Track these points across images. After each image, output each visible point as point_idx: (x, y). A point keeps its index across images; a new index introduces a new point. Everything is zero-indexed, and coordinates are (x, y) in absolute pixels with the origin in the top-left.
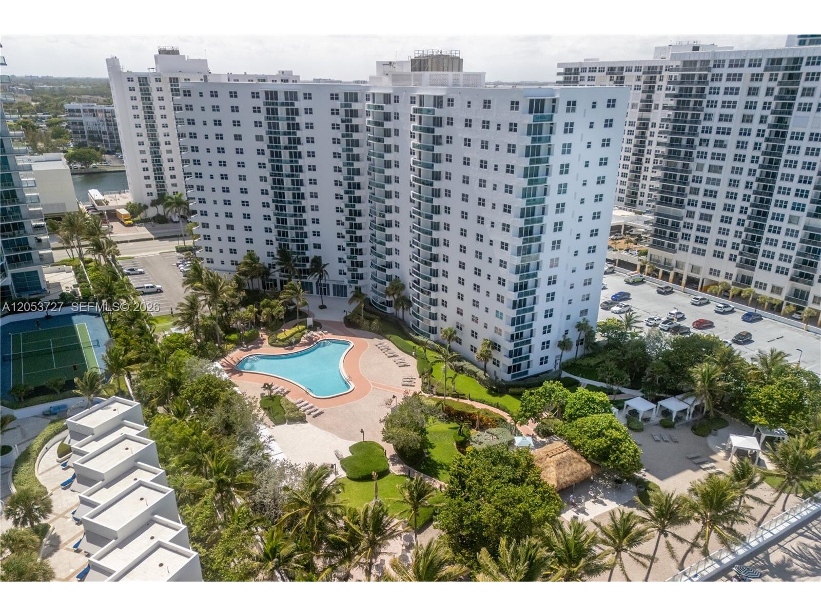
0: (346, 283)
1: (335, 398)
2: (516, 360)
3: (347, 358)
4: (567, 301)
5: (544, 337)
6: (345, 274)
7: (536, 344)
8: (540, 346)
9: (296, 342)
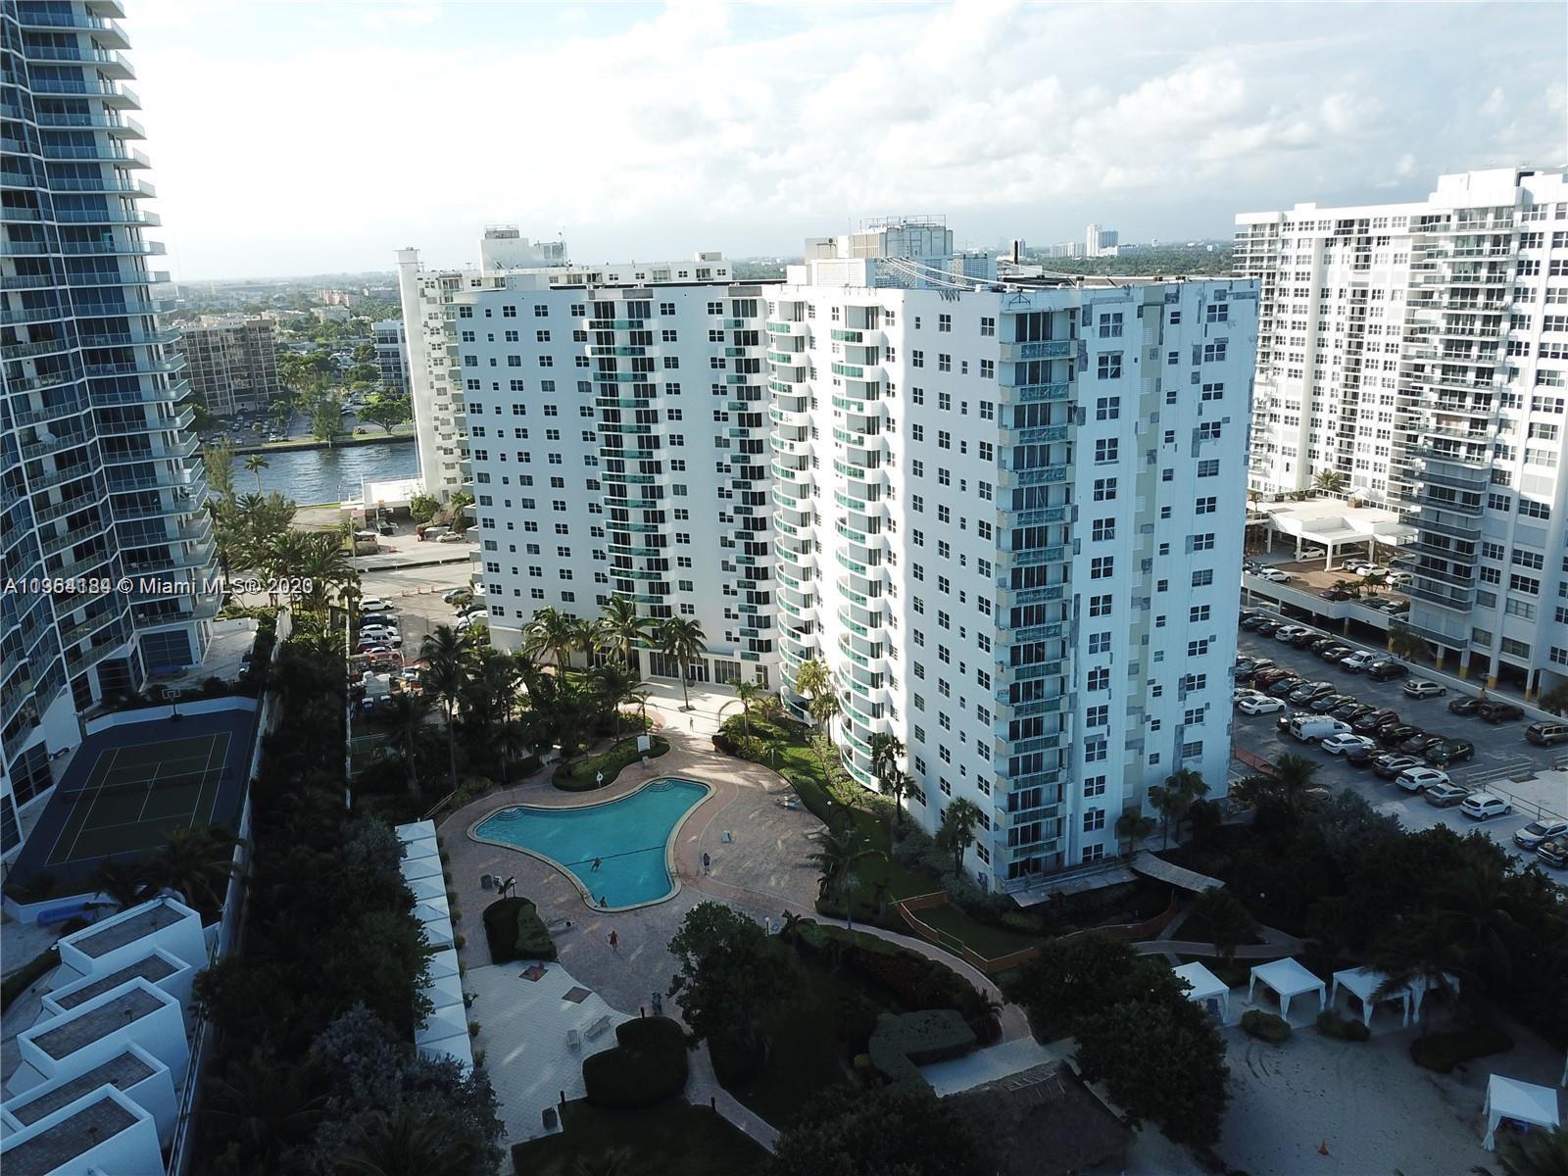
0: (737, 658)
1: (632, 914)
2: (1023, 851)
3: (690, 822)
4: (1149, 725)
5: (1087, 804)
6: (737, 640)
7: (1068, 818)
8: (1081, 822)
9: (604, 783)
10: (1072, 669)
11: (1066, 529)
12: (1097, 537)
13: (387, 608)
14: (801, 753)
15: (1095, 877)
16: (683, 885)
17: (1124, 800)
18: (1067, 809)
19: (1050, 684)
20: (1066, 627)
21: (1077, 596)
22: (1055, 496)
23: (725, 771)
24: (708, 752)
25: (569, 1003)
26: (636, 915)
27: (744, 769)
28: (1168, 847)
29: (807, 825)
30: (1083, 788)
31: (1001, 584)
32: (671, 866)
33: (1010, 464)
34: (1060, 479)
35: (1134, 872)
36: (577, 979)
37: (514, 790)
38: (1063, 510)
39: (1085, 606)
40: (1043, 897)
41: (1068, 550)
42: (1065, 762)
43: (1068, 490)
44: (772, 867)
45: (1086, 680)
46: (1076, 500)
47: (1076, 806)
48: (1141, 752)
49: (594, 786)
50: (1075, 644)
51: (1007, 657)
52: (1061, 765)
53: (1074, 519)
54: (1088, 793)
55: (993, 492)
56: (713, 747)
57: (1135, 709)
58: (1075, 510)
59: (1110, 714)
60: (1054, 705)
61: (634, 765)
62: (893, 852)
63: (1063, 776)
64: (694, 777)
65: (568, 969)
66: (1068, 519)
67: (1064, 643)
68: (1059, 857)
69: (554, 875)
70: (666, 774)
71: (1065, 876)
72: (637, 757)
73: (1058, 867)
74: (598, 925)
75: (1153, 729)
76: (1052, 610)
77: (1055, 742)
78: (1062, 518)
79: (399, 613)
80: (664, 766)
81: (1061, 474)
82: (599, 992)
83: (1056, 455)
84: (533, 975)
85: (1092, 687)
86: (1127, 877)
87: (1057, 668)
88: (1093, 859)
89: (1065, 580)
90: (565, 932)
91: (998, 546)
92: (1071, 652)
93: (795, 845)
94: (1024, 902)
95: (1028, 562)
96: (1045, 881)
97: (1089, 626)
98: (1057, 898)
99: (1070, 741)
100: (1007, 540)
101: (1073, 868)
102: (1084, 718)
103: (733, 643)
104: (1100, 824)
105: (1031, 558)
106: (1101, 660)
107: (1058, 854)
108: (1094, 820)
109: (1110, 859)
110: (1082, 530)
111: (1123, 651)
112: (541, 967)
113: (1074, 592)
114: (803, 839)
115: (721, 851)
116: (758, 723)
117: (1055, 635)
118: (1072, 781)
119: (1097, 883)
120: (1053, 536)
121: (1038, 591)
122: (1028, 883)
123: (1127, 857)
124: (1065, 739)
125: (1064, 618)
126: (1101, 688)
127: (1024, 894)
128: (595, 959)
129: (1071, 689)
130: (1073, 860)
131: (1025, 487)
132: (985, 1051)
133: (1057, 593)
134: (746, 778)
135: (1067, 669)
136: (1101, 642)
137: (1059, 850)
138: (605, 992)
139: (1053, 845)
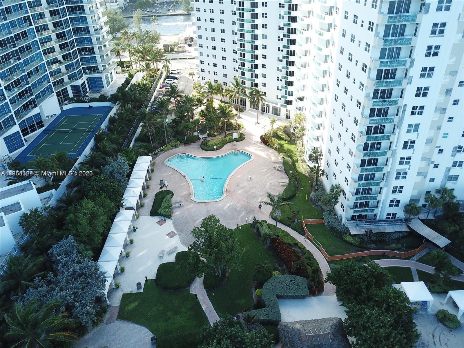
0: (280, 106)
1: (204, 204)
2: (358, 211)
3: (240, 170)
4: (433, 165)
5: (393, 197)
6: (280, 99)
7: (382, 201)
8: (388, 203)
9: (217, 149)
10: (396, 139)
11: (407, 70)
12: (422, 76)
13: (178, 73)
14: (292, 147)
15: (390, 226)
16: (227, 195)
17: (411, 196)
18: (381, 198)
19: (385, 144)
20: (396, 119)
21: (405, 105)
22: (404, 53)
23: (261, 150)
24: (258, 142)
25: (168, 237)
26: (206, 205)
27: (268, 151)
28: (429, 218)
29: (282, 178)
30: (392, 189)
31: (367, 96)
32: (226, 187)
33: (382, 34)
34: (407, 44)
35: (409, 227)
36: (175, 228)
37: (187, 147)
38: (406, 61)
39: (409, 110)
40: (363, 232)
41: (405, 81)
42: (385, 178)
43: (412, 50)
44: (261, 194)
45: (402, 144)
46: (414, 56)
47: (387, 196)
48: (425, 177)
49: (213, 150)
50: (400, 128)
51: (364, 130)
52: (383, 179)
53: (411, 66)
54: (394, 192)
55: (371, 49)
56: (260, 140)
57: (426, 159)
58: (413, 61)
59: (411, 161)
60: (384, 154)
61: (230, 144)
62: (311, 195)
63: (382, 184)
64: (248, 151)
65: (174, 223)
66: (408, 65)
67: (395, 126)
68: (375, 215)
69: (185, 183)
70: (239, 149)
71: (375, 224)
72: (231, 141)
73: (373, 220)
74: (191, 206)
75: (434, 167)
76: (392, 110)
77: (381, 170)
78: (404, 65)
79: (182, 75)
80: (240, 146)
81: (409, 41)
82: (179, 235)
83: (409, 31)
84: (160, 223)
85: (405, 147)
86: (405, 229)
87: (388, 138)
88: (391, 218)
89: (401, 97)
90: (179, 207)
91: (369, 77)
92: (397, 131)
93: (274, 186)
94: (353, 232)
95: (382, 86)
96: (366, 224)
97: (409, 119)
98: (369, 233)
99: (389, 170)
100: (374, 74)
101: (380, 221)
102: (398, 160)
103: (279, 100)
104: (397, 205)
105: (384, 84)
106: (412, 136)
107: (375, 214)
108: (394, 203)
109: (399, 220)
110: (415, 72)
111: (425, 132)
112: (165, 220)
113: (404, 103)
114: (278, 184)
115: (246, 184)
116: (279, 133)
117: (390, 122)
118: (387, 186)
119: (389, 229)
120: (399, 74)
121: (385, 101)
122: (357, 224)
123: (407, 221)
124: (386, 169)
125: (397, 115)
126: (409, 148)
127: (355, 228)
128: (184, 221)
129: (393, 147)
130: (381, 218)
131: (388, 47)
132: (313, 297)
133: (395, 102)
134: (267, 155)
135: (394, 138)
136: (414, 128)
137: (375, 213)
138: (181, 235)
139: (373, 211)
